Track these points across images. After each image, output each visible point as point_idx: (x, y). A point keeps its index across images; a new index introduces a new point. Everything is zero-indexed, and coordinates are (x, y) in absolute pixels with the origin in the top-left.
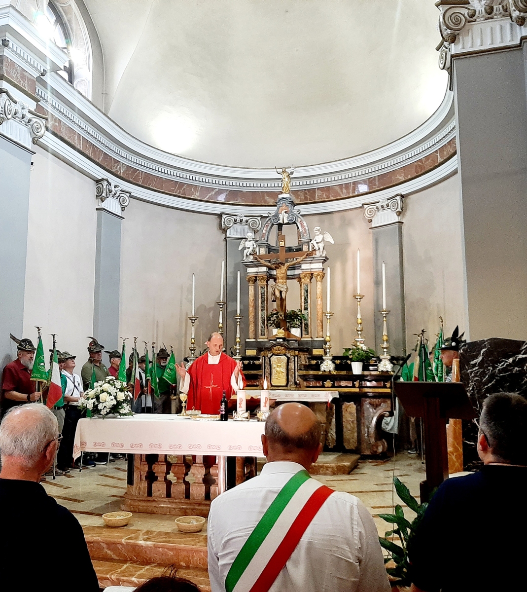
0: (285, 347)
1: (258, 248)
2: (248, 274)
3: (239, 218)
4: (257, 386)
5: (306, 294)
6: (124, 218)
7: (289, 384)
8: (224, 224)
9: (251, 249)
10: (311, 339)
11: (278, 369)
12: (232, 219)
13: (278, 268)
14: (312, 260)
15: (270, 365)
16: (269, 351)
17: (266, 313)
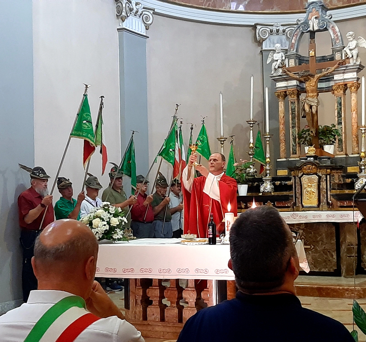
0: (315, 165)
1: (287, 60)
2: (277, 89)
3: (275, 28)
4: (288, 207)
5: (339, 107)
6: (148, 37)
7: (321, 204)
8: (259, 36)
9: (279, 61)
10: (345, 156)
11: (309, 189)
12: (268, 29)
13: (307, 81)
14: (345, 70)
15: (301, 186)
16: (300, 170)
17: (297, 130)
